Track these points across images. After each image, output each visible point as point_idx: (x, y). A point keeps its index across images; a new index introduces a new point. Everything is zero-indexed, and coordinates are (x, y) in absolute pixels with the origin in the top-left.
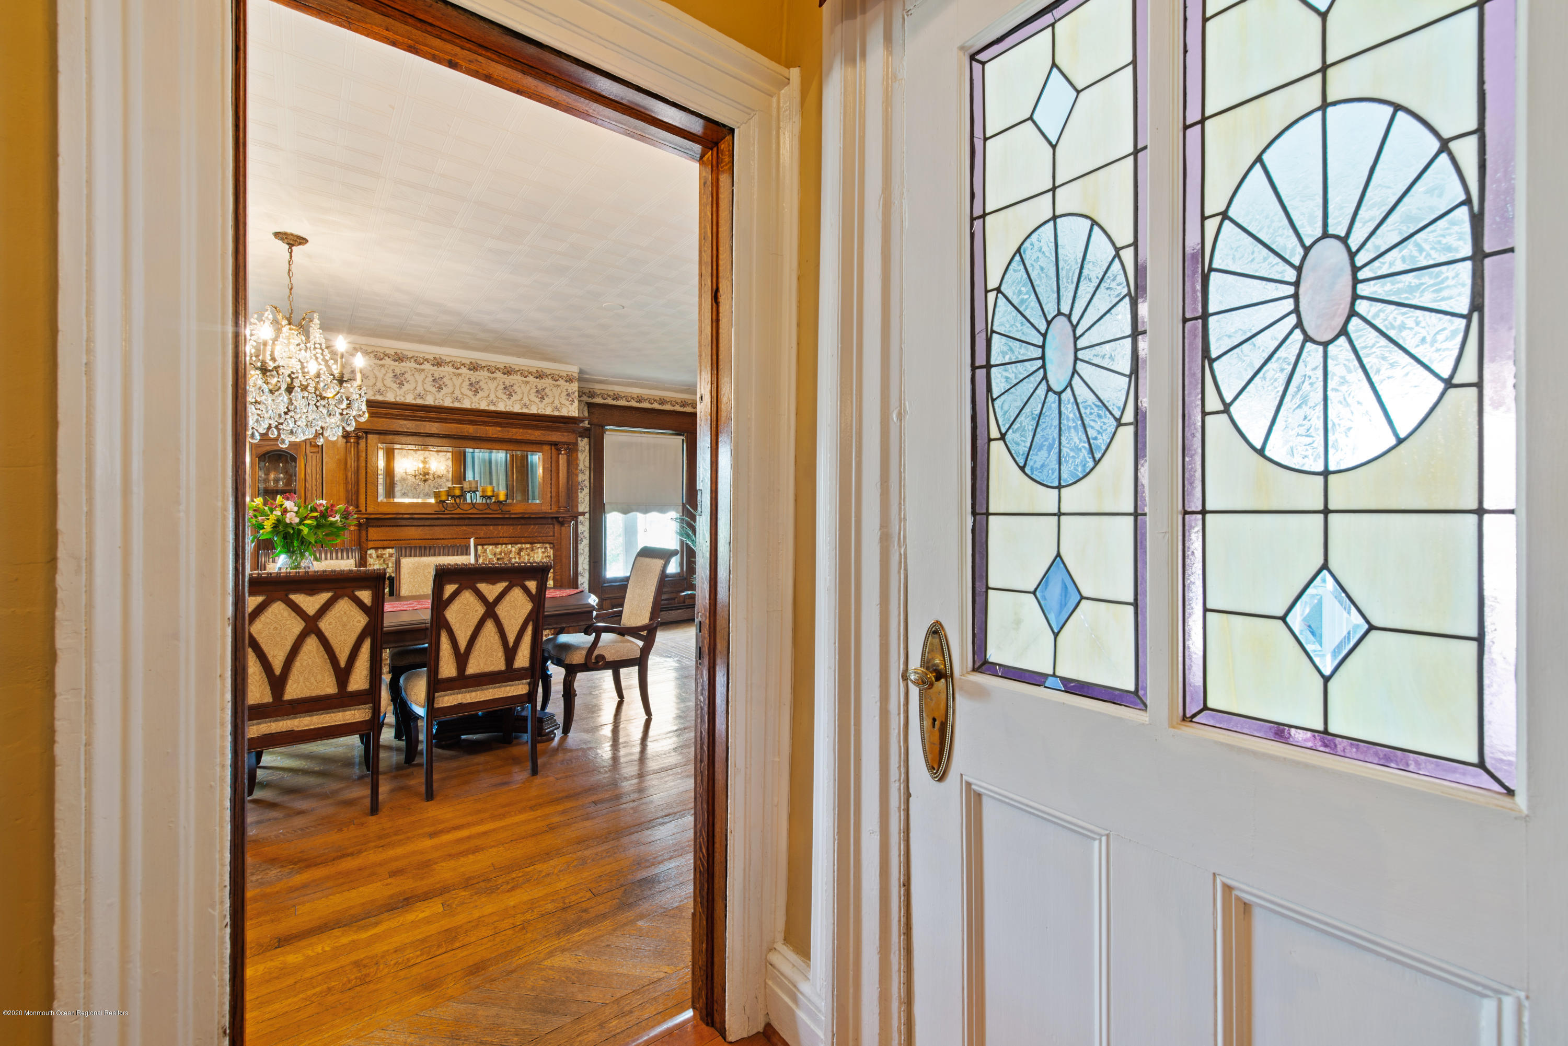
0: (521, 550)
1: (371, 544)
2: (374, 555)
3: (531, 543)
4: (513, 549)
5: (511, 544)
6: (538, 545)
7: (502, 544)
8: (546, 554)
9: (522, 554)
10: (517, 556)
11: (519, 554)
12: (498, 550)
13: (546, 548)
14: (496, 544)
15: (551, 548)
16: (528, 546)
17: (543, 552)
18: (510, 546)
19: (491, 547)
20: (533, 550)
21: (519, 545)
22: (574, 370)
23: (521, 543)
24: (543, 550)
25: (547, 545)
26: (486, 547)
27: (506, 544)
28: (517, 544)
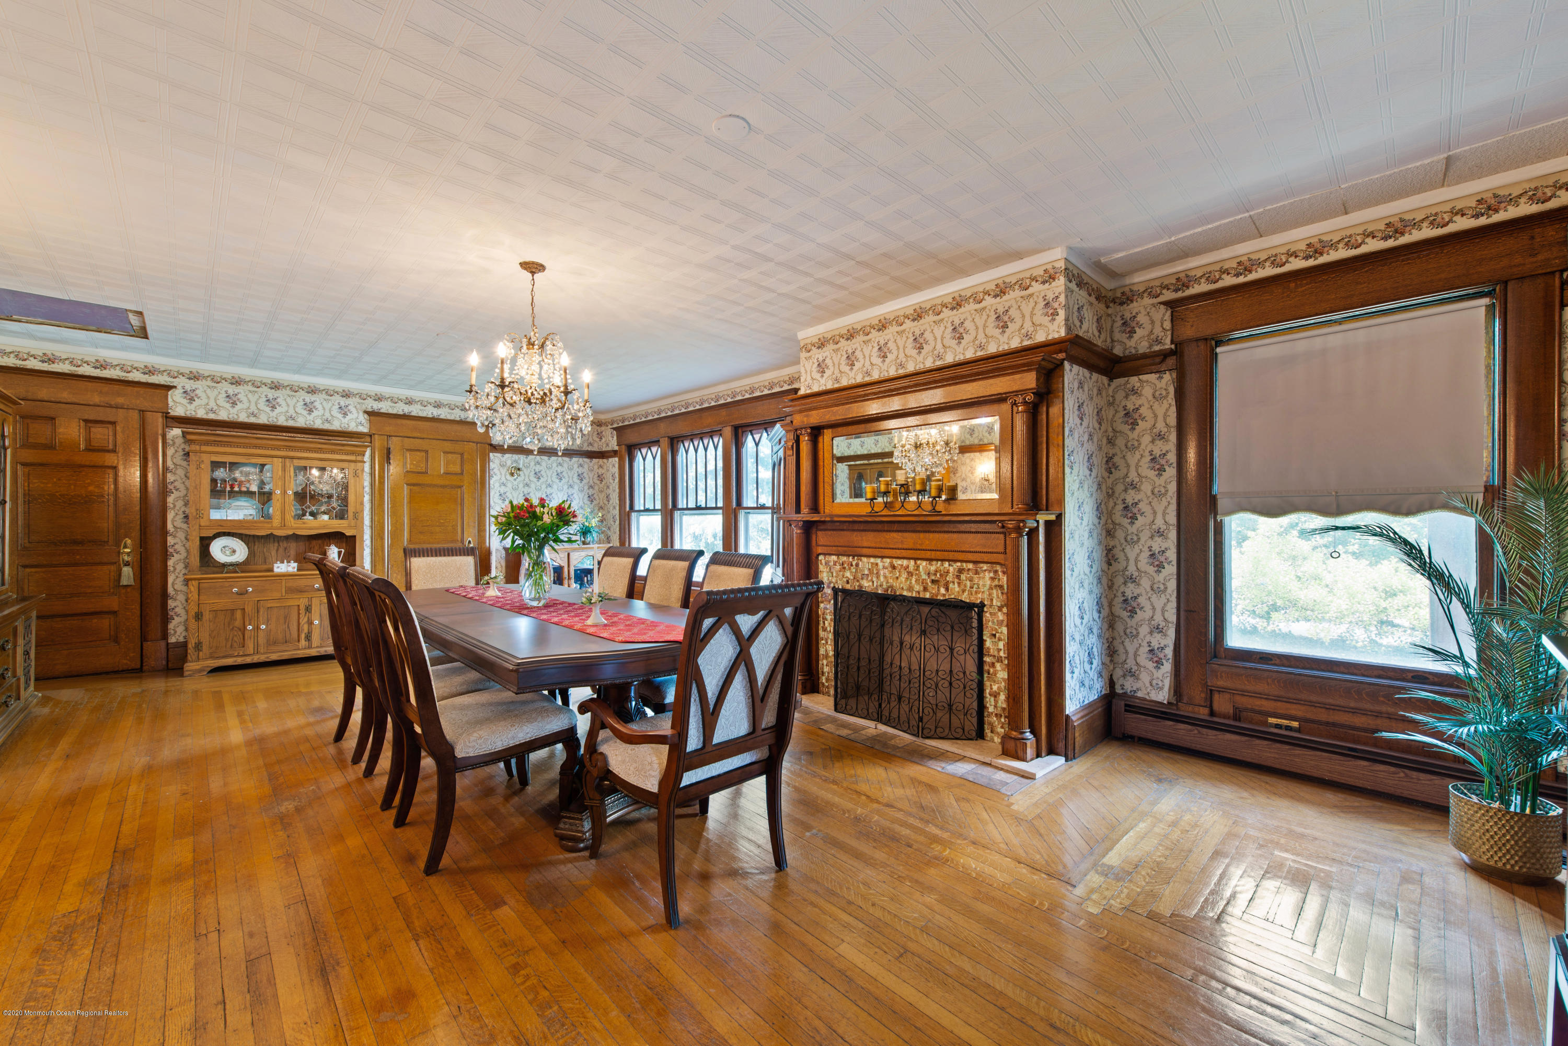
0: (961, 571)
1: (820, 550)
2: (823, 562)
3: (975, 562)
4: (951, 569)
5: (949, 560)
6: (985, 567)
7: (937, 560)
8: (996, 582)
9: (963, 577)
10: (956, 580)
11: (958, 577)
12: (933, 568)
13: (996, 572)
14: (930, 560)
15: (1004, 573)
16: (970, 566)
17: (992, 579)
18: (946, 564)
19: (924, 563)
20: (977, 573)
21: (959, 564)
22: (1056, 256)
23: (961, 561)
24: (992, 575)
25: (998, 568)
26: (919, 562)
27: (943, 560)
28: (956, 561)
